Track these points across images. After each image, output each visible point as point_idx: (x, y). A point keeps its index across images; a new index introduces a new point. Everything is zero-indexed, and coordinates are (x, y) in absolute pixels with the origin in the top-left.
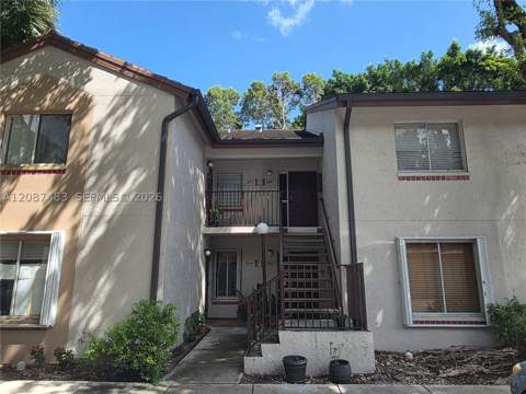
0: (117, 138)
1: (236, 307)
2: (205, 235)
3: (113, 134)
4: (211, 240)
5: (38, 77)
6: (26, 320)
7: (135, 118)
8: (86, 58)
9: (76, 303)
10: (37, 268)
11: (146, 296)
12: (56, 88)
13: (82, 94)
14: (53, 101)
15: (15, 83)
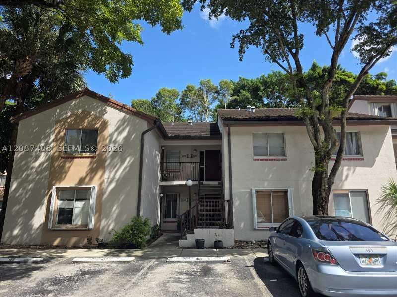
0: (120, 141)
1: (176, 224)
2: (160, 186)
3: (118, 139)
4: (163, 188)
5: (80, 111)
6: (80, 226)
7: (128, 132)
8: (103, 102)
9: (103, 218)
10: (83, 202)
11: (135, 214)
12: (90, 117)
13: (102, 120)
14: (89, 123)
15: (69, 114)
